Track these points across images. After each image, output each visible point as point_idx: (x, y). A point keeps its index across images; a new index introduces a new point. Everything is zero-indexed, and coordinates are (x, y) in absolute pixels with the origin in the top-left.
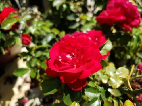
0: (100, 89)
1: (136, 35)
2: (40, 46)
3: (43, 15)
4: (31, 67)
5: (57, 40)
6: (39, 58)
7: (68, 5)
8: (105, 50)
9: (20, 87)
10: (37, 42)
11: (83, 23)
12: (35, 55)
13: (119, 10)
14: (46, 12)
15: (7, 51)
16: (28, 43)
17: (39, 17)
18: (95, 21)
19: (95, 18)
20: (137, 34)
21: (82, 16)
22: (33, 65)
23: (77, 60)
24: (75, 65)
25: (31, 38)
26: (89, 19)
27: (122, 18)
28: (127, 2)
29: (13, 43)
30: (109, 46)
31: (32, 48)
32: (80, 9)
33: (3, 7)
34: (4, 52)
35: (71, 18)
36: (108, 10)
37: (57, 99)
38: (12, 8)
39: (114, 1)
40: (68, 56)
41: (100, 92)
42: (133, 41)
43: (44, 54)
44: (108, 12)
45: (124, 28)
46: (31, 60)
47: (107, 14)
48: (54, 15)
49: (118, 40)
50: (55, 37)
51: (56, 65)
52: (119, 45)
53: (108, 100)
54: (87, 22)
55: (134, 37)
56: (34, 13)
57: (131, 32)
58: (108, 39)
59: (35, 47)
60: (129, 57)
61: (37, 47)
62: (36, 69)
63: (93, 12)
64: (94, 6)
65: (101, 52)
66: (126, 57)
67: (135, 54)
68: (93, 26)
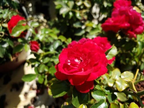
0: (107, 93)
1: (140, 42)
2: (47, 53)
3: (49, 22)
4: (39, 73)
5: (64, 46)
6: (46, 64)
7: (74, 13)
8: (111, 55)
9: (26, 94)
10: (44, 48)
11: (88, 30)
12: (43, 61)
13: (123, 17)
14: (53, 20)
15: (14, 58)
16: (37, 50)
17: (45, 24)
18: (101, 29)
19: (100, 25)
20: (141, 40)
21: (87, 23)
22: (41, 71)
23: (84, 64)
24: (83, 69)
25: (40, 44)
26: (94, 26)
27: (126, 25)
28: (131, 10)
29: (21, 50)
30: (114, 51)
31: (40, 54)
32: (86, 17)
33: (11, 15)
34: (12, 59)
35: (76, 25)
36: (113, 18)
37: (66, 102)
38: (20, 16)
39: (118, 9)
40: (77, 61)
41: (107, 95)
42: (138, 47)
43: (52, 60)
44: (112, 20)
45: (128, 35)
46: (39, 66)
47: (112, 22)
48: (60, 23)
49: (123, 46)
50: (62, 44)
51: (66, 69)
52: (124, 51)
53: (114, 102)
54: (93, 29)
55: (139, 43)
56: (40, 21)
57: (136, 39)
58: (114, 45)
59: (43, 54)
60: (134, 63)
61: (45, 53)
62: (43, 74)
63: (98, 19)
64: (99, 14)
65: (107, 57)
66: (131, 63)
67: (140, 60)
68: (99, 33)
